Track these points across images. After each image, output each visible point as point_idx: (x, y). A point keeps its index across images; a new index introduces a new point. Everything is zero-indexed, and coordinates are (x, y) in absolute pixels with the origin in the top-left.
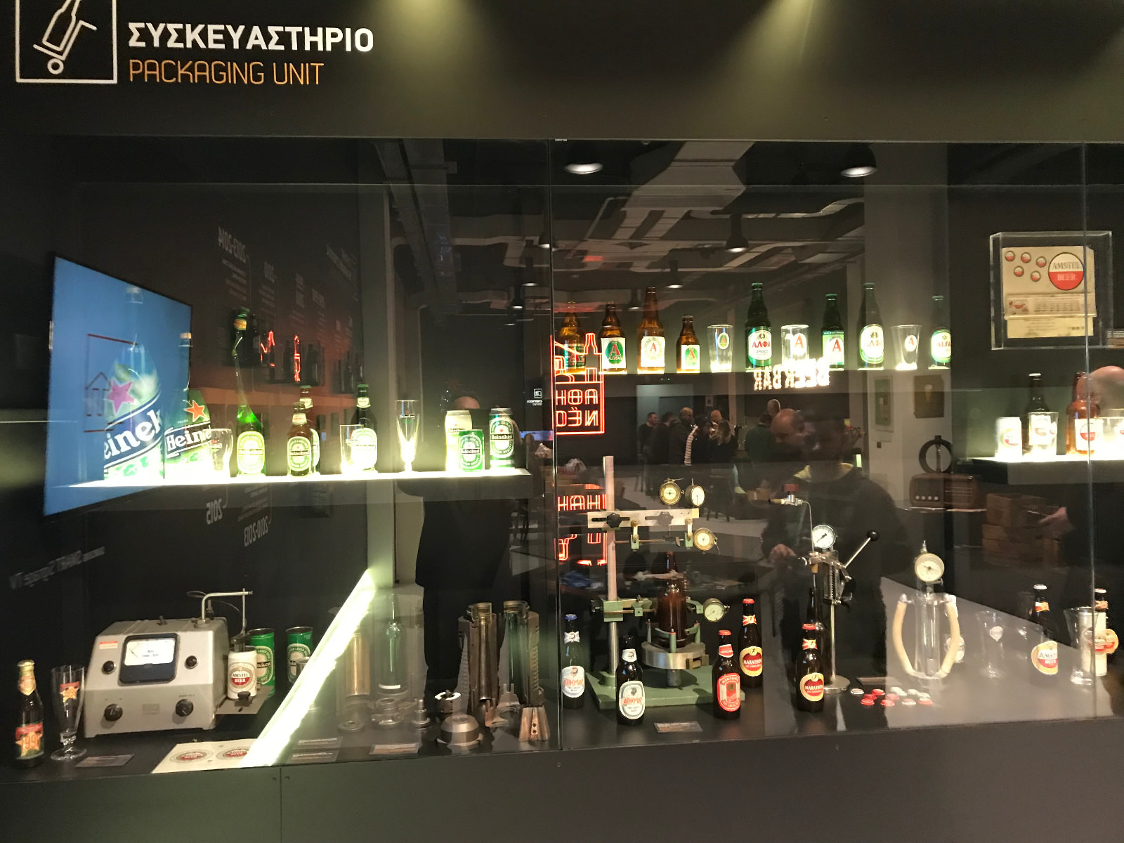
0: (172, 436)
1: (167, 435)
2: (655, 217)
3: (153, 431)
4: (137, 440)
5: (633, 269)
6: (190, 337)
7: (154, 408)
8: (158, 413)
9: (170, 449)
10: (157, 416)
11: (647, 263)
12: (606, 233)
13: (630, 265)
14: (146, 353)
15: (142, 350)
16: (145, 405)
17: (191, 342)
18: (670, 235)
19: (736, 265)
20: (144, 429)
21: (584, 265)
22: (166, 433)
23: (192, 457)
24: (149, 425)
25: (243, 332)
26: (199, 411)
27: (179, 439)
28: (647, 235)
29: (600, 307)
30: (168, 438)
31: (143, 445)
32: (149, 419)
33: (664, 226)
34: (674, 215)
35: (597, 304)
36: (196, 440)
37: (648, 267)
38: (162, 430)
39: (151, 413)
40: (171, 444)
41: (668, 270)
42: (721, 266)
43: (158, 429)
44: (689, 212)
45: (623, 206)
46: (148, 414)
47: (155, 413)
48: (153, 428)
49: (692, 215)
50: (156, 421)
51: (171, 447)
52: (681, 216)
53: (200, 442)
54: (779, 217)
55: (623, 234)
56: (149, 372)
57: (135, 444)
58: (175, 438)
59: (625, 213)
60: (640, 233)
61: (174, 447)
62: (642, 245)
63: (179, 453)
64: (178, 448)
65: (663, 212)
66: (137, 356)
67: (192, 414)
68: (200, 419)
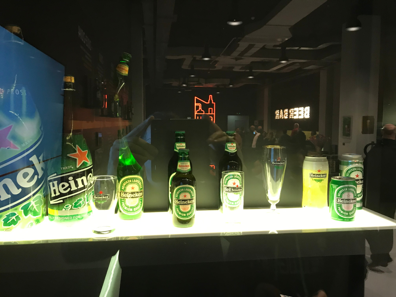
0: (55, 182)
1: (50, 181)
2: (250, 47)
3: (36, 177)
4: (18, 187)
5: (234, 70)
6: (73, 81)
7: (37, 153)
8: (41, 158)
9: (53, 195)
10: (39, 161)
11: (240, 67)
12: (228, 53)
13: (233, 68)
14: (27, 96)
15: (24, 93)
16: (28, 150)
17: (75, 85)
18: (254, 55)
19: (275, 69)
20: (25, 175)
21: (215, 67)
22: (49, 179)
23: (76, 204)
24: (31, 171)
25: (125, 78)
26: (82, 157)
27: (63, 186)
28: (245, 55)
29: (216, 85)
30: (51, 183)
31: (25, 192)
32: (31, 165)
33: (253, 50)
34: (259, 46)
35: (215, 84)
36: (81, 185)
37: (240, 69)
38: (45, 175)
39: (34, 159)
40: (55, 190)
41: (248, 71)
42: (269, 69)
43: (41, 173)
44: (265, 45)
45: (239, 41)
46: (30, 159)
47: (38, 157)
48: (36, 173)
49: (265, 47)
50: (38, 167)
51: (55, 193)
52: (261, 47)
53: (84, 188)
54: (300, 49)
55: (235, 54)
56: (30, 115)
57: (16, 191)
58: (58, 184)
59: (239, 44)
60: (242, 54)
61: (58, 194)
62: (242, 59)
63: (63, 199)
64: (62, 195)
65: (255, 45)
66: (18, 98)
67: (76, 159)
68: (84, 164)
